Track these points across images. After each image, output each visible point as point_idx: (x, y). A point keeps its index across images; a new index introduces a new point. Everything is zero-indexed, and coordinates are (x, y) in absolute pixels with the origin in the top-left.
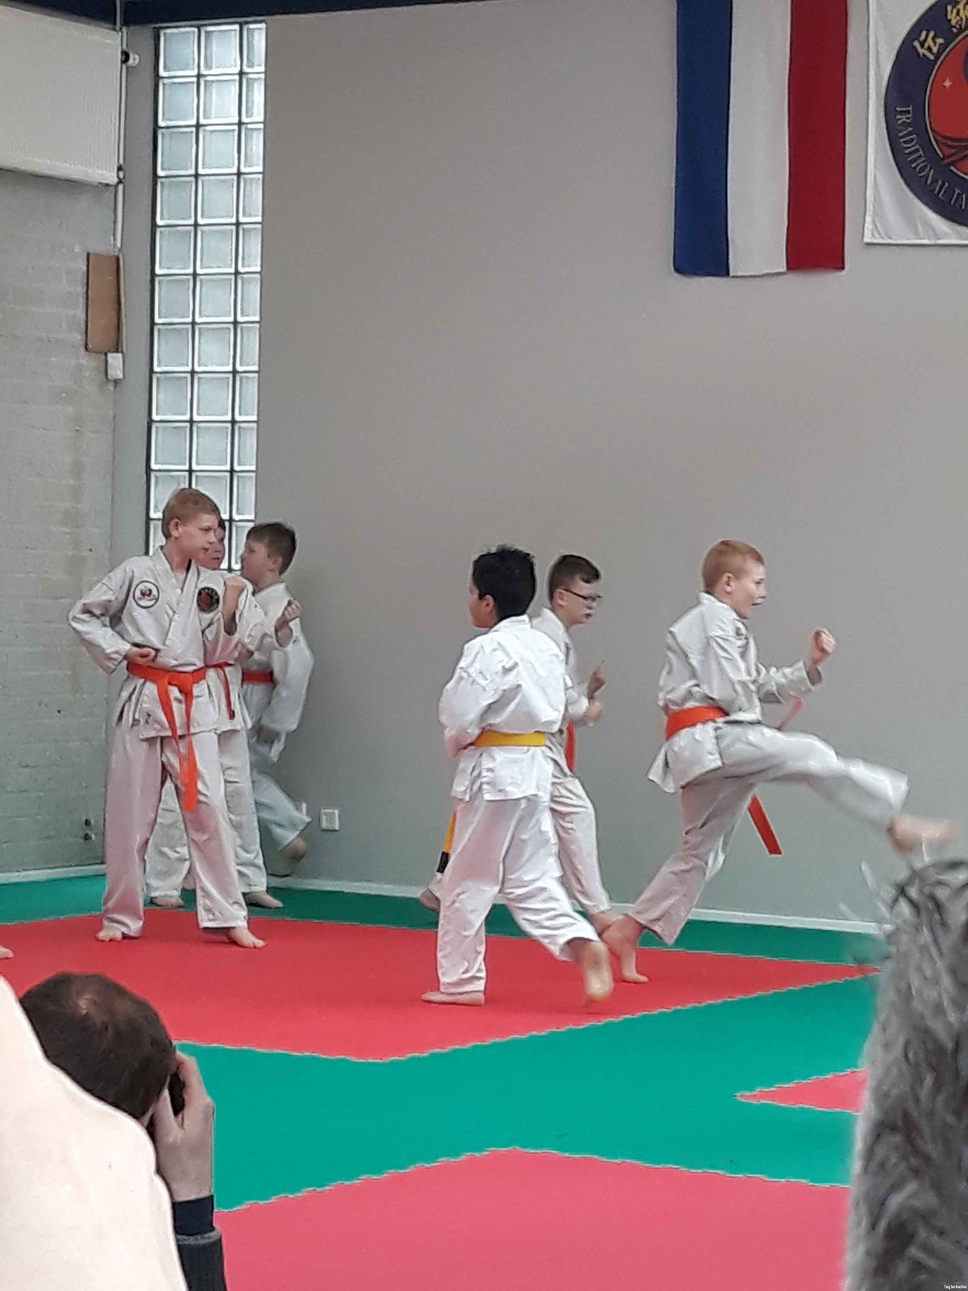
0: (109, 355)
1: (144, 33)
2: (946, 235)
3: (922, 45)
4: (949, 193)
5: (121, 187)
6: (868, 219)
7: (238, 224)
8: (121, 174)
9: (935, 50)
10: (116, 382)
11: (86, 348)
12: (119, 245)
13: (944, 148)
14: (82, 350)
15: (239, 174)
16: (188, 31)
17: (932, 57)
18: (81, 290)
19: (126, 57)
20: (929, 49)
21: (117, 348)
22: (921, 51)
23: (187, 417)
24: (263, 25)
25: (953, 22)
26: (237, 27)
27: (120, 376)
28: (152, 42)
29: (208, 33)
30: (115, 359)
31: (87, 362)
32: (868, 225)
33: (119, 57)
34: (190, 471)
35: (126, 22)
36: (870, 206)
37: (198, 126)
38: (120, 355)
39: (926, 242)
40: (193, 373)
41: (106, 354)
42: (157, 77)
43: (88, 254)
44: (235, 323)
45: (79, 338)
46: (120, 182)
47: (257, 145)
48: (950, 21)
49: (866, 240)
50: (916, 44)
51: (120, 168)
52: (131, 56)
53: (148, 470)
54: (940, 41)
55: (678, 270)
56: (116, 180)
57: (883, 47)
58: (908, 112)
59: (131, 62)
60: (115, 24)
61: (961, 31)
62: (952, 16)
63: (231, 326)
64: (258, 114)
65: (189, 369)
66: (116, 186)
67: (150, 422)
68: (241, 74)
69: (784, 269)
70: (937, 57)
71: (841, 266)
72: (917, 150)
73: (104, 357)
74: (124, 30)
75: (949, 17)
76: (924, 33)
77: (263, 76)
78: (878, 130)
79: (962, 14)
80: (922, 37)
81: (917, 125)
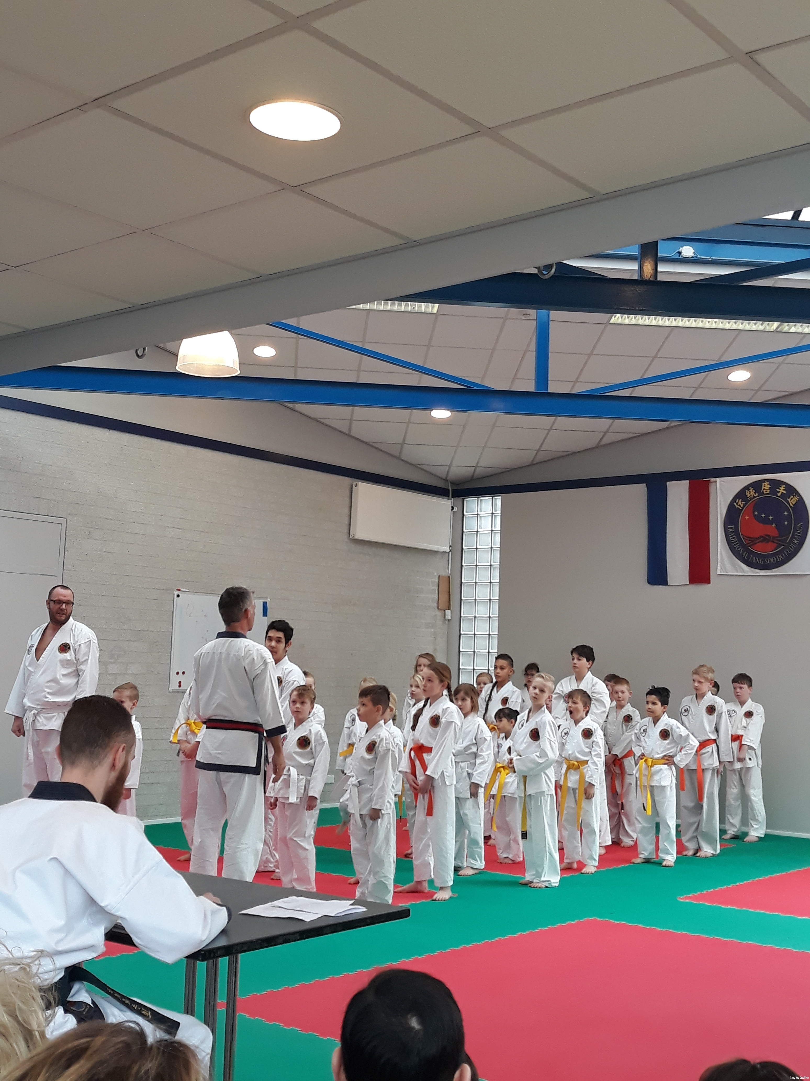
0: (446, 611)
1: (459, 500)
2: (748, 572)
3: (737, 504)
4: (749, 557)
5: (450, 553)
6: (719, 565)
7: (491, 565)
8: (451, 548)
9: (742, 506)
10: (448, 620)
11: (438, 608)
12: (450, 572)
13: (746, 541)
14: (437, 609)
15: (491, 548)
16: (474, 499)
17: (741, 508)
18: (436, 588)
19: (453, 508)
20: (740, 506)
21: (449, 609)
22: (737, 506)
23: (473, 633)
24: (500, 497)
25: (748, 496)
26: (491, 498)
27: (450, 618)
28: (461, 504)
29: (481, 500)
30: (448, 612)
31: (439, 614)
32: (719, 568)
33: (451, 508)
34: (474, 652)
35: (453, 497)
36: (719, 561)
37: (477, 531)
38: (449, 611)
39: (740, 574)
40: (475, 617)
41: (445, 610)
42: (463, 515)
43: (439, 576)
44: (490, 600)
45: (436, 605)
46: (450, 551)
47: (498, 538)
48: (747, 496)
49: (718, 573)
50: (735, 504)
51: (450, 546)
52: (455, 508)
53: (459, 651)
54: (744, 503)
55: (649, 582)
56: (448, 550)
57: (723, 503)
58: (732, 528)
59: (454, 510)
60: (449, 497)
61: (751, 499)
62: (748, 494)
63: (489, 601)
64: (498, 528)
65: (474, 616)
66: (449, 552)
67: (460, 634)
68: (492, 513)
69: (688, 583)
70: (743, 508)
71: (709, 582)
72: (736, 541)
73: (443, 612)
74: (452, 499)
75: (747, 494)
76: (738, 500)
77: (500, 514)
78: (722, 534)
79: (751, 493)
80: (737, 502)
81: (736, 532)
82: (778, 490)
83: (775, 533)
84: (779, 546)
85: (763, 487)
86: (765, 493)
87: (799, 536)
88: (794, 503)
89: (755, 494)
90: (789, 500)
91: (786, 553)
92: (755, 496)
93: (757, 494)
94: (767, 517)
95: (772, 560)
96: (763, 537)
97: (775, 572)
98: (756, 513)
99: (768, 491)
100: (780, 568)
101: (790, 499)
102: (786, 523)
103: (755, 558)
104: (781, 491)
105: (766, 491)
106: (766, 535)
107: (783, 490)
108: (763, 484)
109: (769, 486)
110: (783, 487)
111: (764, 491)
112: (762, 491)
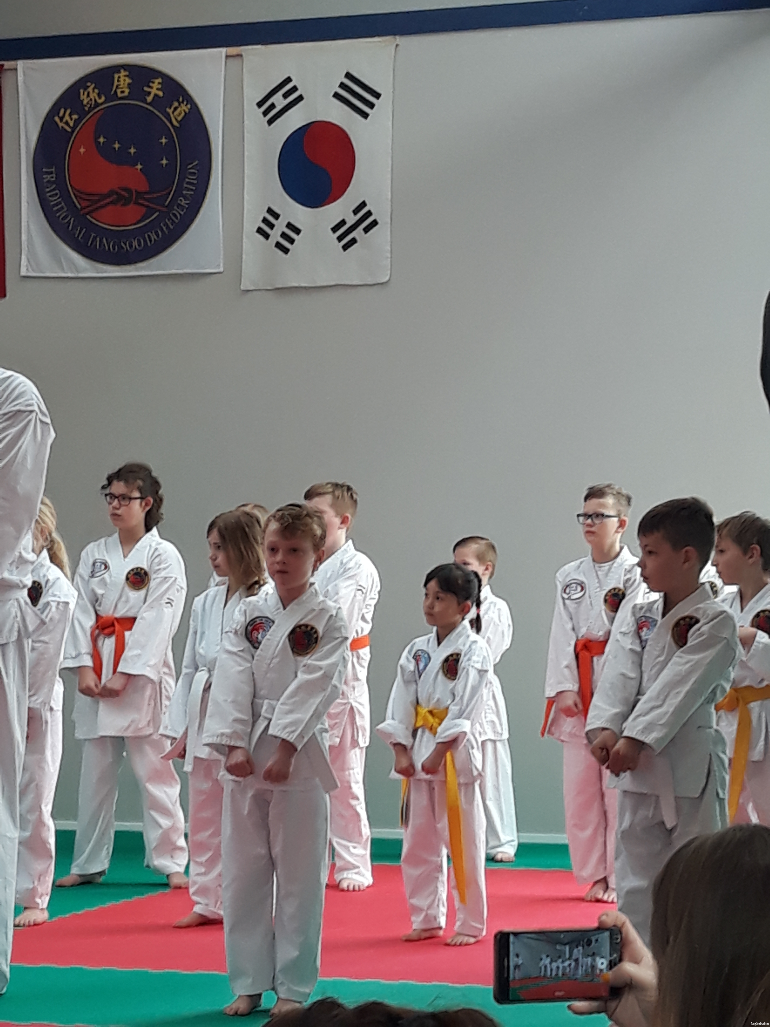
2: (85, 270)
3: (61, 119)
4: (87, 236)
6: (23, 257)
9: (71, 124)
13: (82, 202)
17: (68, 129)
20: (67, 123)
22: (61, 125)
25: (85, 102)
32: (24, 262)
36: (24, 246)
39: (70, 275)
48: (82, 101)
49: (23, 272)
50: (57, 119)
54: (75, 117)
57: (30, 118)
58: (52, 173)
61: (91, 109)
62: (83, 97)
70: (73, 129)
71: (4, 294)
72: (60, 203)
75: (81, 98)
76: (62, 111)
78: (28, 185)
79: (92, 96)
80: (61, 114)
81: (60, 183)
82: (146, 89)
83: (143, 186)
84: (151, 211)
85: (116, 83)
86: (120, 95)
87: (192, 190)
88: (179, 118)
89: (100, 98)
90: (170, 111)
91: (164, 228)
92: (100, 101)
93: (103, 98)
94: (124, 149)
95: (135, 243)
96: (117, 193)
97: (142, 269)
98: (102, 140)
99: (127, 91)
100: (154, 261)
101: (172, 109)
102: (164, 162)
103: (101, 241)
104: (154, 91)
105: (123, 92)
106: (125, 189)
107: (158, 89)
108: (116, 76)
109: (128, 81)
110: (156, 84)
111: (119, 91)
112: (113, 92)
